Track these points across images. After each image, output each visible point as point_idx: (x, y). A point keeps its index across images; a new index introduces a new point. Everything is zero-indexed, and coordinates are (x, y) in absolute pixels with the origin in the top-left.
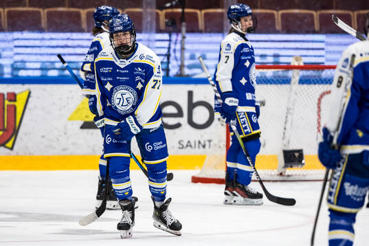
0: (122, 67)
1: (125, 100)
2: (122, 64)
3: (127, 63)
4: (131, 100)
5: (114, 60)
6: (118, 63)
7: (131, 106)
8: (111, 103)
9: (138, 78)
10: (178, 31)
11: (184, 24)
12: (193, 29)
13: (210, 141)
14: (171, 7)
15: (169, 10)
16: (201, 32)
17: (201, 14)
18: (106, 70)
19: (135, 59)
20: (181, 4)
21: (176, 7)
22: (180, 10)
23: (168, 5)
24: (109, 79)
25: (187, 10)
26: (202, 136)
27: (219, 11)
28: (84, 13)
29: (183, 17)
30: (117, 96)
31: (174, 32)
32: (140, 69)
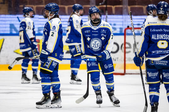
0: (95, 29)
1: (96, 45)
2: (95, 28)
3: (97, 28)
4: (99, 45)
5: (91, 27)
6: (93, 28)
7: (99, 47)
8: (90, 46)
9: (102, 35)
10: (105, 14)
11: (107, 11)
12: (110, 13)
13: (118, 58)
14: (102, 5)
15: (101, 6)
16: (113, 14)
17: (113, 7)
18: (87, 31)
19: (101, 26)
20: (106, 3)
21: (104, 4)
22: (105, 6)
23: (100, 4)
24: (89, 36)
25: (108, 6)
26: (114, 56)
27: (121, 6)
28: (66, 7)
29: (106, 8)
30: (93, 43)
31: (103, 15)
32: (104, 30)
